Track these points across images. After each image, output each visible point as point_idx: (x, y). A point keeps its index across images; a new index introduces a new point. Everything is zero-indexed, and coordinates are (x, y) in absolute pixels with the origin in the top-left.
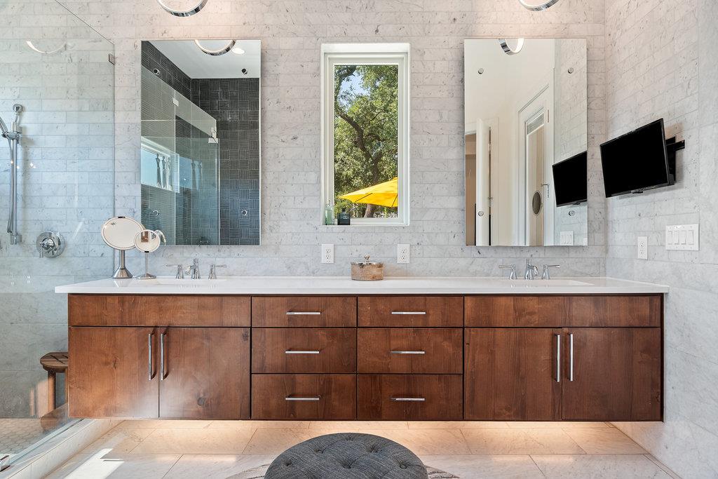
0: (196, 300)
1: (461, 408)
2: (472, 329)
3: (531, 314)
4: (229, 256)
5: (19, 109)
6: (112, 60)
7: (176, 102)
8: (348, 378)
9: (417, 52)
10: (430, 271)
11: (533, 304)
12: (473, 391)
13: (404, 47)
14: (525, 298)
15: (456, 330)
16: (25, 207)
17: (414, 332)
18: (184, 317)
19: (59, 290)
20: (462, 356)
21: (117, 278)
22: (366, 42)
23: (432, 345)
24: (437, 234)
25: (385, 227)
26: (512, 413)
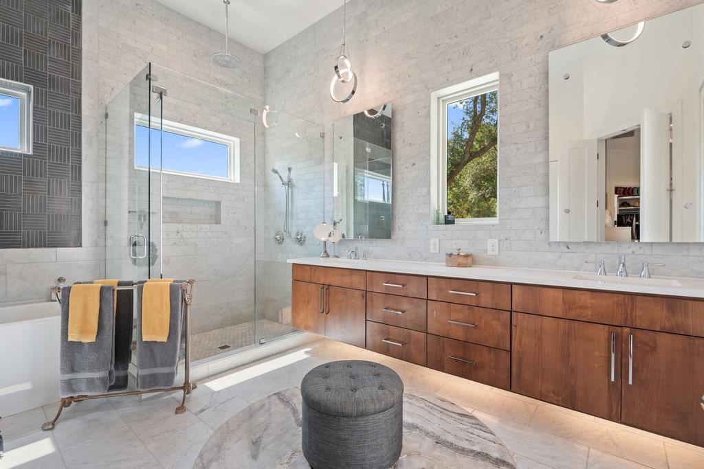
0: (340, 271)
1: (509, 379)
2: (519, 314)
3: (582, 307)
4: (376, 246)
5: (290, 169)
6: (323, 136)
7: (368, 150)
8: (422, 335)
9: (506, 77)
10: (517, 263)
11: (586, 299)
12: (520, 368)
13: (495, 76)
14: (575, 291)
15: (504, 312)
16: (292, 219)
17: (468, 309)
18: (335, 280)
19: (289, 261)
20: (509, 335)
21: (322, 257)
22: (463, 81)
23: (483, 322)
24: (524, 230)
25: (477, 225)
26: (561, 398)
